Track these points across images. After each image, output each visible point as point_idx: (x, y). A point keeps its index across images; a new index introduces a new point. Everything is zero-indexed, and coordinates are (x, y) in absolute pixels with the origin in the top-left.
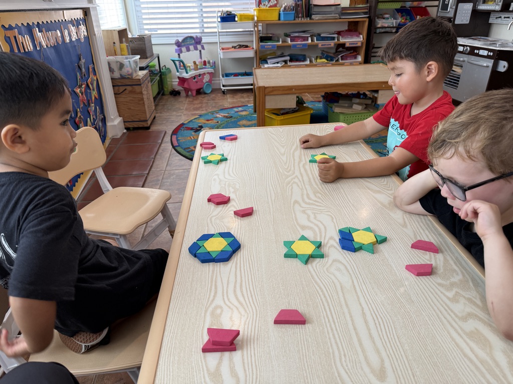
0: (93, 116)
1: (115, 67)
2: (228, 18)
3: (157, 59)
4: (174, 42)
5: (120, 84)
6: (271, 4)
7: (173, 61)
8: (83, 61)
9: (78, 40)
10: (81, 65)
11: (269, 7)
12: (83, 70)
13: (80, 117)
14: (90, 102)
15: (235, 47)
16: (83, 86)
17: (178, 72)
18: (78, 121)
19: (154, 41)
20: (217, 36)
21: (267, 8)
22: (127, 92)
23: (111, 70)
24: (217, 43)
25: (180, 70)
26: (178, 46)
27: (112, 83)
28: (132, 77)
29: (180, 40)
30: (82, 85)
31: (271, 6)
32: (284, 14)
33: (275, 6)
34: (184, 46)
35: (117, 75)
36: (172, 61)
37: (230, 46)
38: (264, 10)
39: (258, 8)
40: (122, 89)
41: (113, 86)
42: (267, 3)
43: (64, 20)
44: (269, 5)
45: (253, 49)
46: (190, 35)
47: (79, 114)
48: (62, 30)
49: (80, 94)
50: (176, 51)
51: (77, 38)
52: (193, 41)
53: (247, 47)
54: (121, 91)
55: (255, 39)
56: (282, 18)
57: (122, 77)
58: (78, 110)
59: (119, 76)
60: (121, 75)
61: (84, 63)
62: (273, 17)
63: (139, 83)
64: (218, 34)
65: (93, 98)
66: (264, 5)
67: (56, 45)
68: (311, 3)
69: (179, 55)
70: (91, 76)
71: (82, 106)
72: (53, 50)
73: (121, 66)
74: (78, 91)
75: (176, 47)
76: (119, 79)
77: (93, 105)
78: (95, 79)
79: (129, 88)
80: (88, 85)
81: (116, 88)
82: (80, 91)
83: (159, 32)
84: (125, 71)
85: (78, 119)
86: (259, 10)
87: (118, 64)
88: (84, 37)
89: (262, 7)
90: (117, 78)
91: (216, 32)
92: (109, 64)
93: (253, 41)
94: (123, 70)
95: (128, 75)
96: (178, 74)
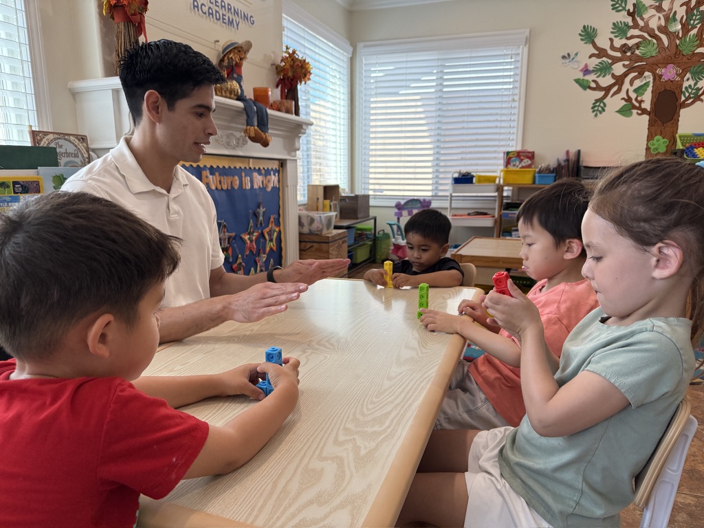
0: (261, 267)
1: (305, 221)
2: (464, 179)
3: (373, 221)
4: (394, 204)
5: (307, 240)
6: (524, 165)
7: (390, 225)
8: (262, 210)
9: (263, 189)
10: (259, 213)
11: (521, 168)
12: (261, 218)
13: (240, 263)
14: (261, 251)
15: (469, 214)
16: (255, 234)
17: (394, 237)
18: (236, 268)
19: (372, 202)
20: (447, 200)
21: (518, 169)
22: (313, 249)
23: (301, 224)
24: (447, 208)
25: (396, 236)
26: (399, 209)
27: (300, 238)
28: (321, 234)
29: (403, 202)
30: (253, 232)
31: (523, 167)
32: (539, 176)
33: (529, 166)
34: (406, 209)
35: (306, 230)
36: (388, 226)
37: (466, 212)
38: (513, 171)
39: (505, 169)
40: (309, 245)
41: (300, 242)
42: (518, 163)
43: (248, 168)
44: (520, 166)
45: (494, 217)
46: (416, 198)
47: (240, 261)
48: (242, 177)
49: (249, 242)
50: (396, 214)
51: (261, 186)
52: (419, 205)
53: (486, 214)
54: (308, 247)
55: (497, 206)
56: (537, 182)
57: (311, 233)
58: (240, 256)
59: (308, 232)
60: (310, 230)
61: (264, 213)
62: (526, 179)
63: (327, 241)
64: (449, 198)
65: (268, 249)
66: (514, 165)
67: (229, 188)
68: (581, 164)
69: (398, 219)
70: (270, 226)
71: (248, 253)
72: (224, 194)
73: (312, 220)
74: (247, 237)
75: (396, 210)
76: (308, 234)
77: (265, 256)
78: (277, 229)
79: (316, 245)
80: (262, 235)
81: (303, 244)
82: (249, 239)
83: (385, 193)
84: (315, 226)
85: (236, 265)
86: (507, 172)
87: (309, 218)
88: (273, 188)
89: (511, 168)
90: (305, 233)
91: (447, 196)
92: (300, 218)
93: (495, 209)
94: (313, 225)
95: (318, 231)
96: (393, 240)
